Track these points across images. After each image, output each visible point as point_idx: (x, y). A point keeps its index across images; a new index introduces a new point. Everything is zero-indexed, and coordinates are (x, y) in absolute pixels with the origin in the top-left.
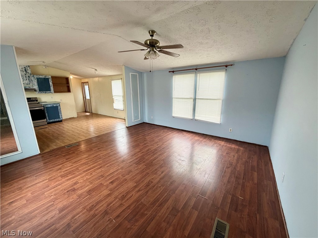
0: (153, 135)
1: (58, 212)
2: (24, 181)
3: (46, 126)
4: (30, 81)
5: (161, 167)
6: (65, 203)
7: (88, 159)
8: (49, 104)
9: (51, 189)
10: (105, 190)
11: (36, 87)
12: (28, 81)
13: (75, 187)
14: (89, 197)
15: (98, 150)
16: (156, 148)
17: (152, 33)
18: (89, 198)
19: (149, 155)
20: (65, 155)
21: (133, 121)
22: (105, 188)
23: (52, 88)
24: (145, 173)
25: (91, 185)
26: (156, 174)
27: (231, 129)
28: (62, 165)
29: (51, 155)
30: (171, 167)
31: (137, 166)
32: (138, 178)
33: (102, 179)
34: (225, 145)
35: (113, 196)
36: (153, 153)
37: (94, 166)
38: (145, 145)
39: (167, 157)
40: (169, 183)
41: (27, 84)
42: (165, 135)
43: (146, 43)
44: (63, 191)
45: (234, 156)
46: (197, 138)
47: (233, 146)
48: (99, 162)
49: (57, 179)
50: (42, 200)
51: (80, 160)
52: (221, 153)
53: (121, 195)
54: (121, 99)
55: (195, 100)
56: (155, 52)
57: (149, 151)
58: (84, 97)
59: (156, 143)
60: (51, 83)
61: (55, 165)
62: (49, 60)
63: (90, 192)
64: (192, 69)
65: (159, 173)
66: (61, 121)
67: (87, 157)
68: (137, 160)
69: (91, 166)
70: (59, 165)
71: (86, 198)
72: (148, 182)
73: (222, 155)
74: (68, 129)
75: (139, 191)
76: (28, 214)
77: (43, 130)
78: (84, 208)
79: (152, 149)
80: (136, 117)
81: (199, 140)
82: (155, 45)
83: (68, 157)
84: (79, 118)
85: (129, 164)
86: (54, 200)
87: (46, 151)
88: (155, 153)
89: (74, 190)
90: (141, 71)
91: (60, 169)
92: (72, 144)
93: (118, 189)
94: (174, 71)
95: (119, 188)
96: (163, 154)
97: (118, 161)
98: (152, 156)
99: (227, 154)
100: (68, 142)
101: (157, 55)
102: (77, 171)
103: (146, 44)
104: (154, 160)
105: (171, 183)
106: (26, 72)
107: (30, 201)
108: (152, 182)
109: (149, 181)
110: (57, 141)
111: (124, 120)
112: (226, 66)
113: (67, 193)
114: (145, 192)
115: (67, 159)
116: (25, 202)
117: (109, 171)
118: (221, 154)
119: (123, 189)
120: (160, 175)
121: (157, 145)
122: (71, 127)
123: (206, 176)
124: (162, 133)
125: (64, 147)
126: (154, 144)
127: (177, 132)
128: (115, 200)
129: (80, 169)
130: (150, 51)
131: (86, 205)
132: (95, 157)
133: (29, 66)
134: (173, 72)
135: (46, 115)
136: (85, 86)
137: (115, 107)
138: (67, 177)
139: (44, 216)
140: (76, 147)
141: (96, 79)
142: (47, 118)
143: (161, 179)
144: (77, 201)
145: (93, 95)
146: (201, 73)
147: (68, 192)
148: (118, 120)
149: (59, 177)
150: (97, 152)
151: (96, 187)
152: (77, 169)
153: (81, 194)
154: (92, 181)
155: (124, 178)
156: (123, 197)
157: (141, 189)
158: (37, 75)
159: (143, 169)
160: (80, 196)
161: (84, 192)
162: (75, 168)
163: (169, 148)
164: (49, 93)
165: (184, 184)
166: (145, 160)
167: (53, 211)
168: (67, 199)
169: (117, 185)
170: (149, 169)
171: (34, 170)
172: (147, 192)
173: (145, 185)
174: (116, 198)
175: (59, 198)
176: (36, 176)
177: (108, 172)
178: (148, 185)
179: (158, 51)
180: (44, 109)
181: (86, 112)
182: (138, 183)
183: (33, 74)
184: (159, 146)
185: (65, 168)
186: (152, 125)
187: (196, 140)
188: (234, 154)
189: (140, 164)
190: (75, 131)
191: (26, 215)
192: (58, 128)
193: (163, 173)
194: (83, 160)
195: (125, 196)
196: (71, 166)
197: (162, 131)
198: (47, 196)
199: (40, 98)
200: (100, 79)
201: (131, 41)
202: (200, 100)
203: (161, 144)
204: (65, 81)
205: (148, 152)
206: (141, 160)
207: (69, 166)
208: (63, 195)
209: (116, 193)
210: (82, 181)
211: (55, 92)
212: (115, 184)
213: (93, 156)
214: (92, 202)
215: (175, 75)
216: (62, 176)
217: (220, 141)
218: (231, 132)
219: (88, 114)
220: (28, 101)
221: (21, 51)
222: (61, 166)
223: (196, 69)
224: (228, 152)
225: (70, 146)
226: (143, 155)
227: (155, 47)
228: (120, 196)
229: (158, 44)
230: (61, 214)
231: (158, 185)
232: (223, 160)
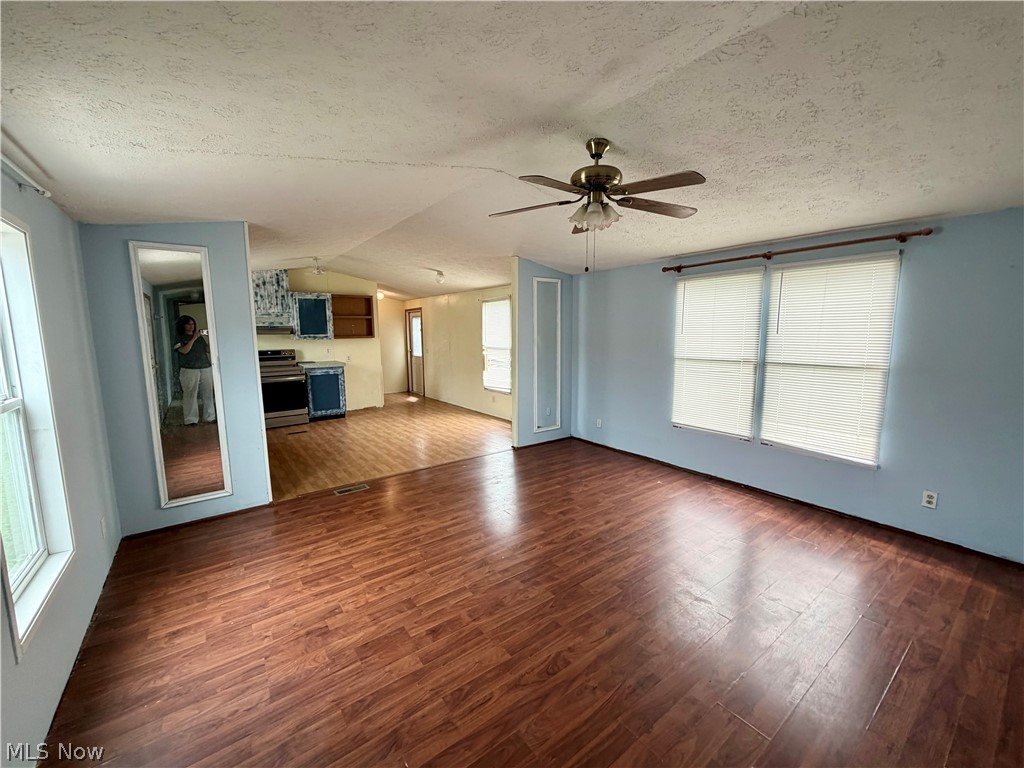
0: (597, 483)
1: (268, 696)
2: (218, 575)
3: (306, 428)
4: (285, 307)
5: (610, 608)
6: (292, 670)
7: (382, 539)
8: (318, 369)
9: (269, 616)
10: (408, 654)
11: (295, 323)
12: (280, 307)
13: (329, 622)
14: (359, 667)
15: (416, 514)
16: (602, 532)
17: (598, 146)
18: (359, 673)
19: (572, 553)
20: (328, 517)
21: (535, 429)
22: (410, 646)
23: (330, 326)
24: (546, 621)
25: (373, 629)
26: (584, 632)
27: (930, 497)
28: (314, 546)
29: (295, 512)
30: (648, 616)
31: (524, 591)
32: (523, 633)
33: (410, 612)
34: (900, 560)
35: (429, 684)
36: (589, 549)
37: (395, 562)
38: (564, 518)
39: (635, 572)
40: (631, 682)
41: (277, 316)
42: (640, 488)
43: (575, 180)
44: (297, 629)
45: (948, 622)
46: (766, 514)
47: (945, 573)
48: (412, 555)
49: (290, 587)
50: (240, 645)
51: (360, 538)
52: (881, 595)
53: (455, 686)
54: (506, 358)
55: (761, 367)
56: (605, 206)
57: (575, 541)
58: (409, 351)
59: (606, 513)
60: (329, 313)
61: (298, 543)
62: (327, 252)
63: (366, 649)
64: (751, 257)
65: (599, 630)
66: (342, 416)
67: (382, 532)
68: (527, 568)
69: (387, 564)
70: (307, 544)
71: (350, 668)
72: (554, 658)
73: (882, 603)
74: (353, 440)
75: (515, 686)
76: (197, 679)
77: (296, 436)
78: (337, 703)
79: (585, 535)
80: (548, 419)
81: (775, 524)
82: (605, 183)
83: (333, 523)
84: (389, 408)
85: (499, 576)
86: (268, 653)
87: (288, 497)
88: (593, 550)
89: (325, 633)
90: (569, 273)
91: (306, 556)
92: (353, 485)
93: (449, 659)
94: (681, 267)
95: (453, 657)
96: (621, 561)
97: (467, 559)
98: (581, 560)
99: (909, 602)
100: (344, 479)
101: (613, 216)
102: (345, 572)
103: (575, 185)
104: (587, 577)
105: (640, 684)
106: (279, 285)
107: (215, 641)
108: (568, 663)
109: (558, 654)
110: (321, 474)
111: (509, 426)
112: (902, 238)
113: (303, 639)
114: (533, 697)
115: (329, 531)
116: (203, 640)
117: (435, 589)
118: (882, 599)
119: (465, 665)
120: (600, 640)
121: (607, 523)
122: (363, 434)
123: (798, 686)
124: (629, 481)
125: (329, 493)
126: (594, 516)
127: (685, 482)
128: (431, 700)
129: (354, 566)
130: (589, 203)
131: (344, 693)
132: (404, 534)
133: (286, 271)
134: (679, 269)
135: (308, 397)
136: (414, 320)
137: (486, 384)
138: (318, 585)
139: (233, 697)
140: (360, 496)
141: (443, 300)
142: (311, 406)
143: (603, 657)
144: (322, 674)
145: (430, 345)
146: (789, 268)
147: (308, 634)
148: (492, 424)
149: (297, 581)
150: (412, 520)
151: (386, 637)
152: (349, 565)
153: (340, 653)
154: (378, 615)
155: (477, 623)
156: (458, 698)
157: (523, 682)
158: (300, 291)
159: (544, 605)
160: (335, 657)
161: (348, 647)
162: (343, 562)
163: (647, 540)
164: (322, 338)
165: (694, 702)
166: (555, 570)
167: (258, 688)
168: (299, 659)
169: (449, 648)
170: (565, 608)
171: (246, 548)
172: (543, 698)
173: (542, 667)
174: (437, 693)
175: (282, 651)
176: (246, 569)
177: (430, 592)
178: (550, 670)
179: (617, 201)
180: (306, 381)
181: (409, 392)
182: (518, 652)
183: (292, 290)
184: (611, 529)
185: (319, 556)
186: (599, 448)
187: (764, 523)
188: (948, 609)
189: (537, 584)
190: (368, 447)
191: (194, 680)
192: (331, 435)
193: (615, 637)
194: (369, 540)
195: (467, 694)
196: (338, 551)
197: (633, 472)
198: (254, 634)
199: (301, 352)
200: (453, 299)
201: (521, 178)
202: (781, 369)
203: (622, 519)
204: (362, 308)
205: (572, 542)
206: (540, 571)
207: (331, 553)
208: (292, 643)
209: (440, 676)
210: (350, 607)
211: (337, 336)
212: (443, 641)
213: (399, 531)
214: (364, 687)
215: (685, 280)
216: (308, 581)
217: (873, 542)
218: (933, 506)
219: (413, 399)
220: (261, 360)
221: (262, 234)
222: (311, 547)
223: (768, 256)
224: (916, 594)
225: (347, 490)
226: (552, 553)
227: (605, 190)
228: (448, 691)
229: (614, 179)
230: (275, 703)
231: (588, 681)
232: (886, 631)
